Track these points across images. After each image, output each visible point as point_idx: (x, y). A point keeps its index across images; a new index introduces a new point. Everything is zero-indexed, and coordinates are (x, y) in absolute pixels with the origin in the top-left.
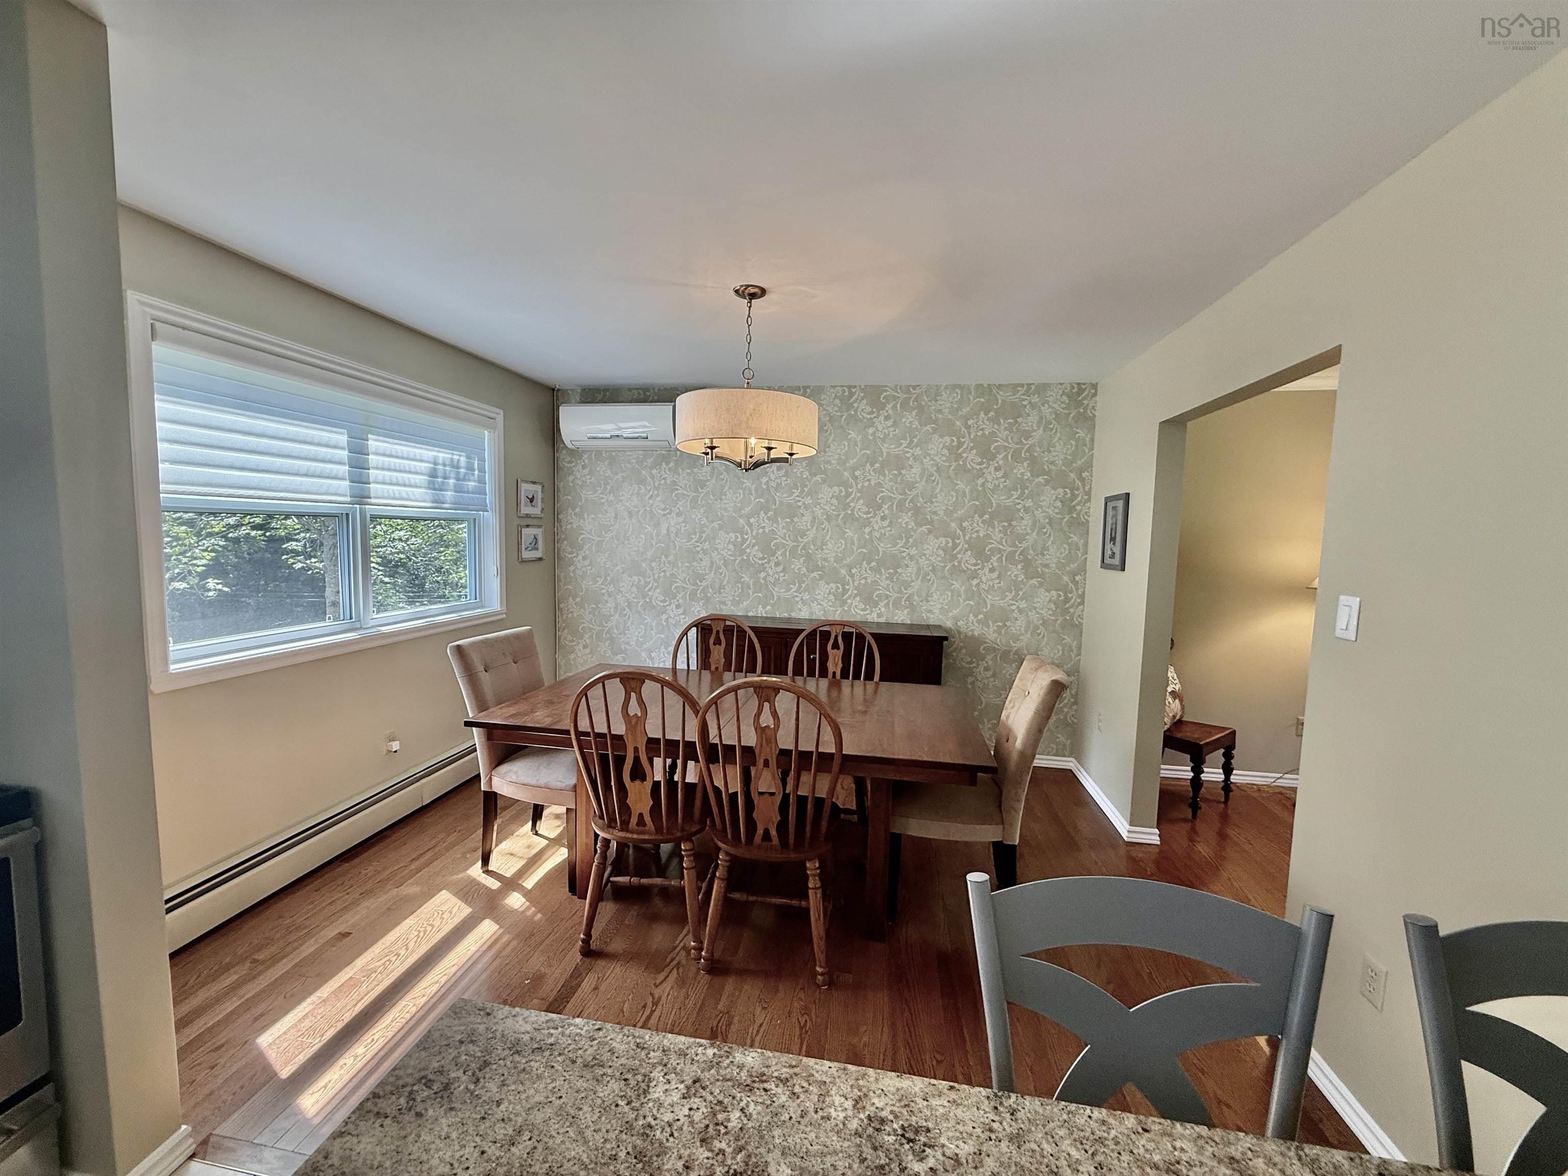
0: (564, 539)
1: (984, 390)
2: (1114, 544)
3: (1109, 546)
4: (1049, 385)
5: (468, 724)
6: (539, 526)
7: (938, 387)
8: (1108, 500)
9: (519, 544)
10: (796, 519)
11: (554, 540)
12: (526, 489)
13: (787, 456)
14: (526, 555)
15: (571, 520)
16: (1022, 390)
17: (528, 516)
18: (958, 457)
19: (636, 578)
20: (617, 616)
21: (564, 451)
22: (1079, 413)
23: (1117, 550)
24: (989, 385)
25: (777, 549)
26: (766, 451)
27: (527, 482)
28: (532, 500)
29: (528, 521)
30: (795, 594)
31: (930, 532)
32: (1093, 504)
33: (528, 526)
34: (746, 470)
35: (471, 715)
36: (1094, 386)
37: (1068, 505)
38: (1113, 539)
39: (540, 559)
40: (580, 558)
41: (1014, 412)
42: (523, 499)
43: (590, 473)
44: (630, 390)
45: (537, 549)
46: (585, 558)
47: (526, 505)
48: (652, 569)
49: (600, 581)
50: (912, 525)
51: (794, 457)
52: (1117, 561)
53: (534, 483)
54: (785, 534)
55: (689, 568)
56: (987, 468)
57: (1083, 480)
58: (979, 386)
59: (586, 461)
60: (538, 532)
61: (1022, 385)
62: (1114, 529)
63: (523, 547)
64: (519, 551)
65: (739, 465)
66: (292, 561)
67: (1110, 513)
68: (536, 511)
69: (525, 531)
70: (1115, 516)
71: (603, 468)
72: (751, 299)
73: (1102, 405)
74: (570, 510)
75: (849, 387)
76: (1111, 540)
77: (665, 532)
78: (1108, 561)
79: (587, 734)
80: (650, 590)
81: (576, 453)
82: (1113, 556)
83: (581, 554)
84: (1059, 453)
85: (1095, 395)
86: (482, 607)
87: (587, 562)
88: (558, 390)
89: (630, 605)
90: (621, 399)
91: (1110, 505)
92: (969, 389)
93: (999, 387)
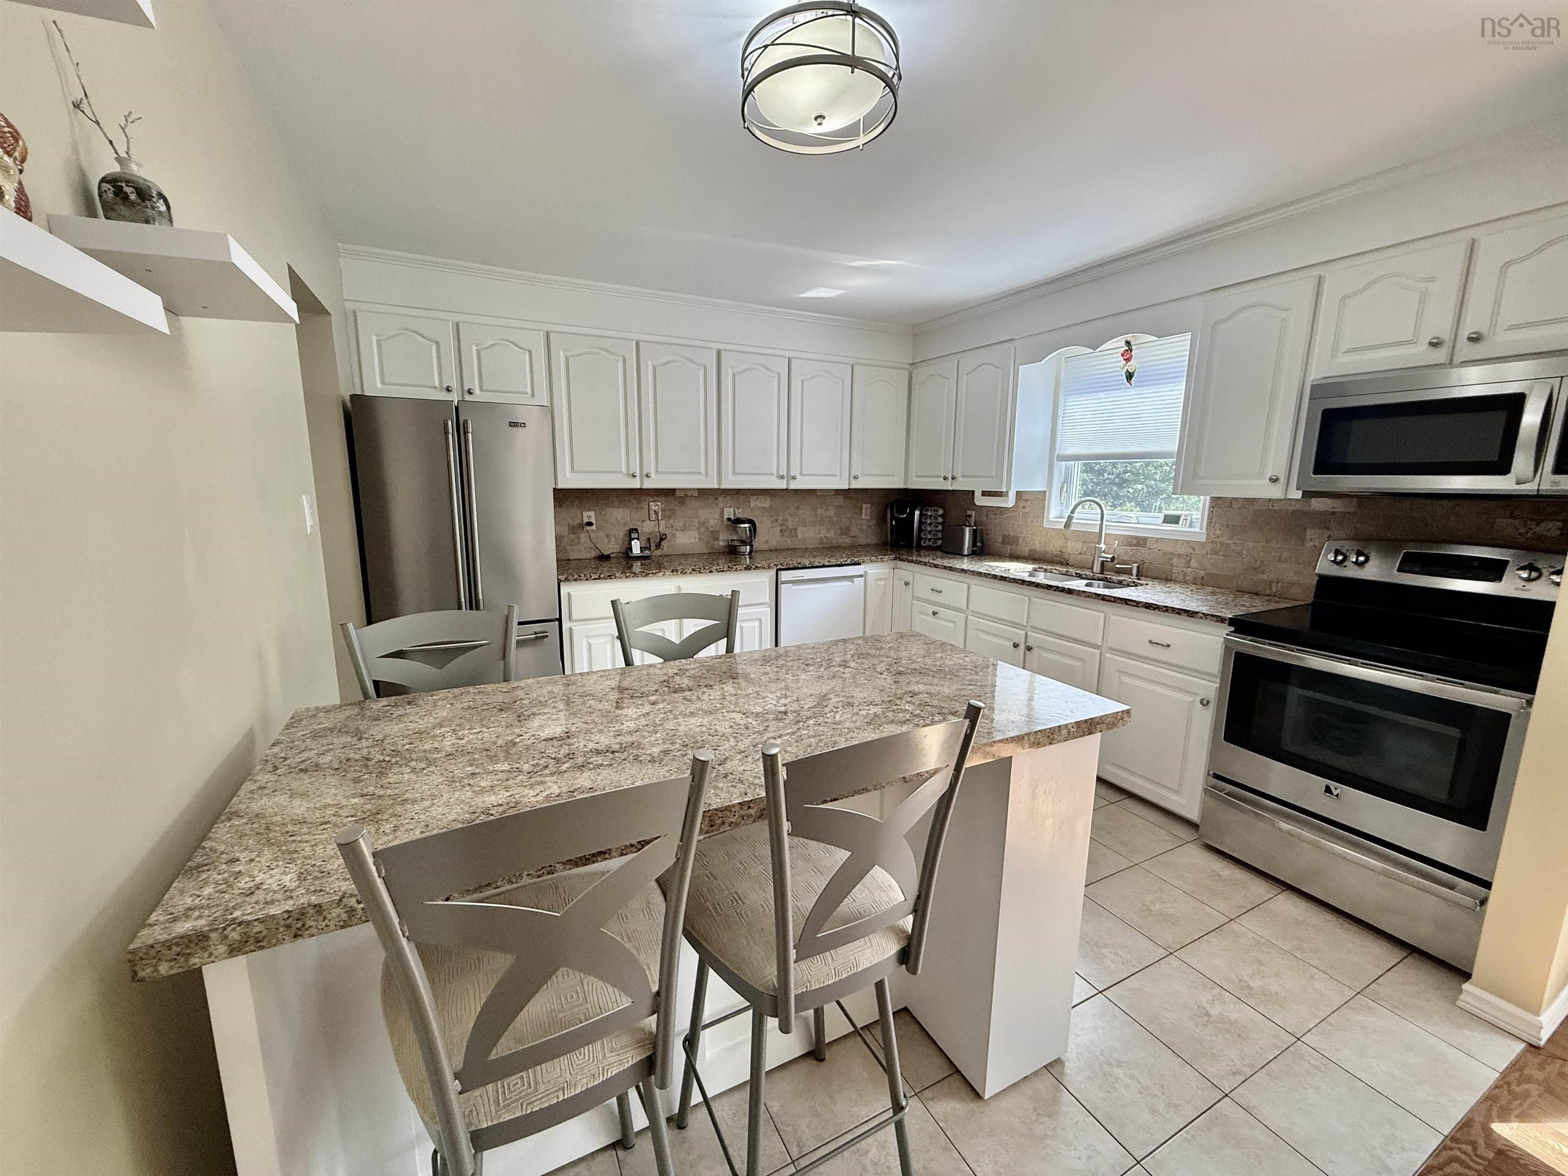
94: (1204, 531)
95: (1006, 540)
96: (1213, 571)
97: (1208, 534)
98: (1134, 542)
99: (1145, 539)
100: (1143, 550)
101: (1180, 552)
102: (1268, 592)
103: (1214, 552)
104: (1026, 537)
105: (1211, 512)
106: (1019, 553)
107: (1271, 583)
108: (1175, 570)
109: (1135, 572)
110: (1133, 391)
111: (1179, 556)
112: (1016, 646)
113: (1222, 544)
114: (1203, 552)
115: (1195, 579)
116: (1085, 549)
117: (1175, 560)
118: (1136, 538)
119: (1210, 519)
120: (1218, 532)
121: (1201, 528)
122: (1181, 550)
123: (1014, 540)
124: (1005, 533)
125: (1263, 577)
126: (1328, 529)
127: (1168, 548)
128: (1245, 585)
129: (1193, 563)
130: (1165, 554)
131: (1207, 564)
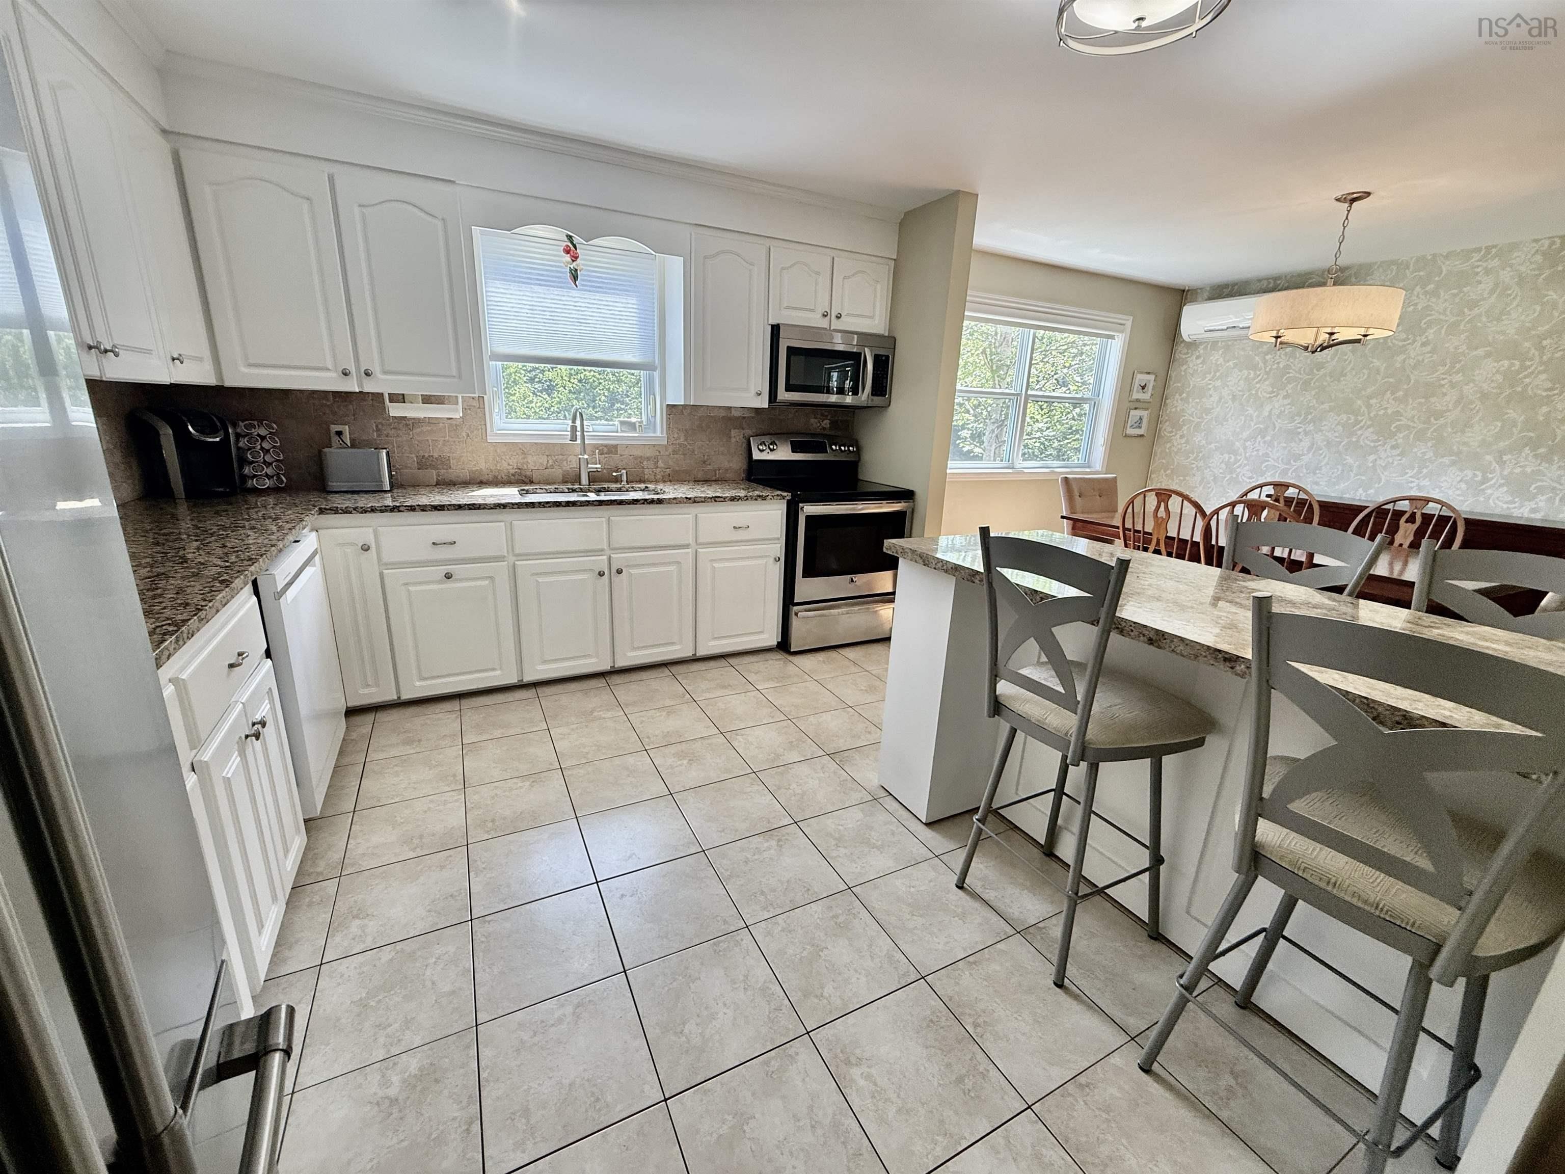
0: (1166, 421)
5: (1063, 517)
6: (1146, 409)
9: (1126, 422)
11: (1156, 422)
12: (1141, 378)
13: (1361, 337)
14: (1130, 431)
15: (1176, 404)
17: (1138, 400)
19: (1226, 456)
20: (1201, 488)
21: (1182, 345)
26: (1328, 336)
27: (1141, 373)
28: (1143, 388)
29: (1138, 405)
30: (1411, 479)
33: (1136, 408)
34: (1313, 352)
35: (1064, 514)
39: (1142, 436)
40: (1178, 436)
42: (1136, 386)
43: (1203, 363)
44: (1259, 281)
45: (1140, 427)
46: (1182, 437)
47: (1138, 392)
48: (1245, 448)
49: (1192, 457)
51: (1368, 338)
53: (1149, 373)
55: (1285, 448)
59: (1202, 352)
60: (1145, 414)
63: (1129, 424)
64: (1125, 427)
65: (1306, 348)
66: (961, 445)
68: (1146, 396)
69: (1133, 412)
71: (1216, 357)
72: (1351, 204)
74: (1177, 396)
77: (1267, 414)
79: (1129, 530)
80: (1238, 467)
81: (1193, 345)
83: (1180, 433)
86: (1089, 467)
87: (1183, 441)
88: (1188, 291)
89: (1215, 479)
90: (1248, 291)
94: (665, 435)
95: (424, 463)
96: (677, 469)
97: (668, 438)
98: (606, 450)
99: (616, 447)
100: (616, 457)
101: (648, 455)
102: (714, 478)
103: (675, 452)
104: (461, 457)
105: (668, 419)
106: (454, 479)
107: (715, 471)
108: (646, 471)
109: (624, 478)
110: (574, 293)
111: (648, 459)
112: (601, 574)
113: (680, 445)
114: (667, 453)
115: (663, 477)
116: (551, 462)
117: (645, 463)
118: (606, 446)
119: (668, 424)
120: (676, 436)
121: (662, 432)
122: (649, 453)
123: (444, 462)
124: (421, 453)
125: (709, 467)
126: (743, 429)
127: (638, 453)
128: (700, 476)
129: (660, 464)
130: (636, 458)
131: (671, 463)
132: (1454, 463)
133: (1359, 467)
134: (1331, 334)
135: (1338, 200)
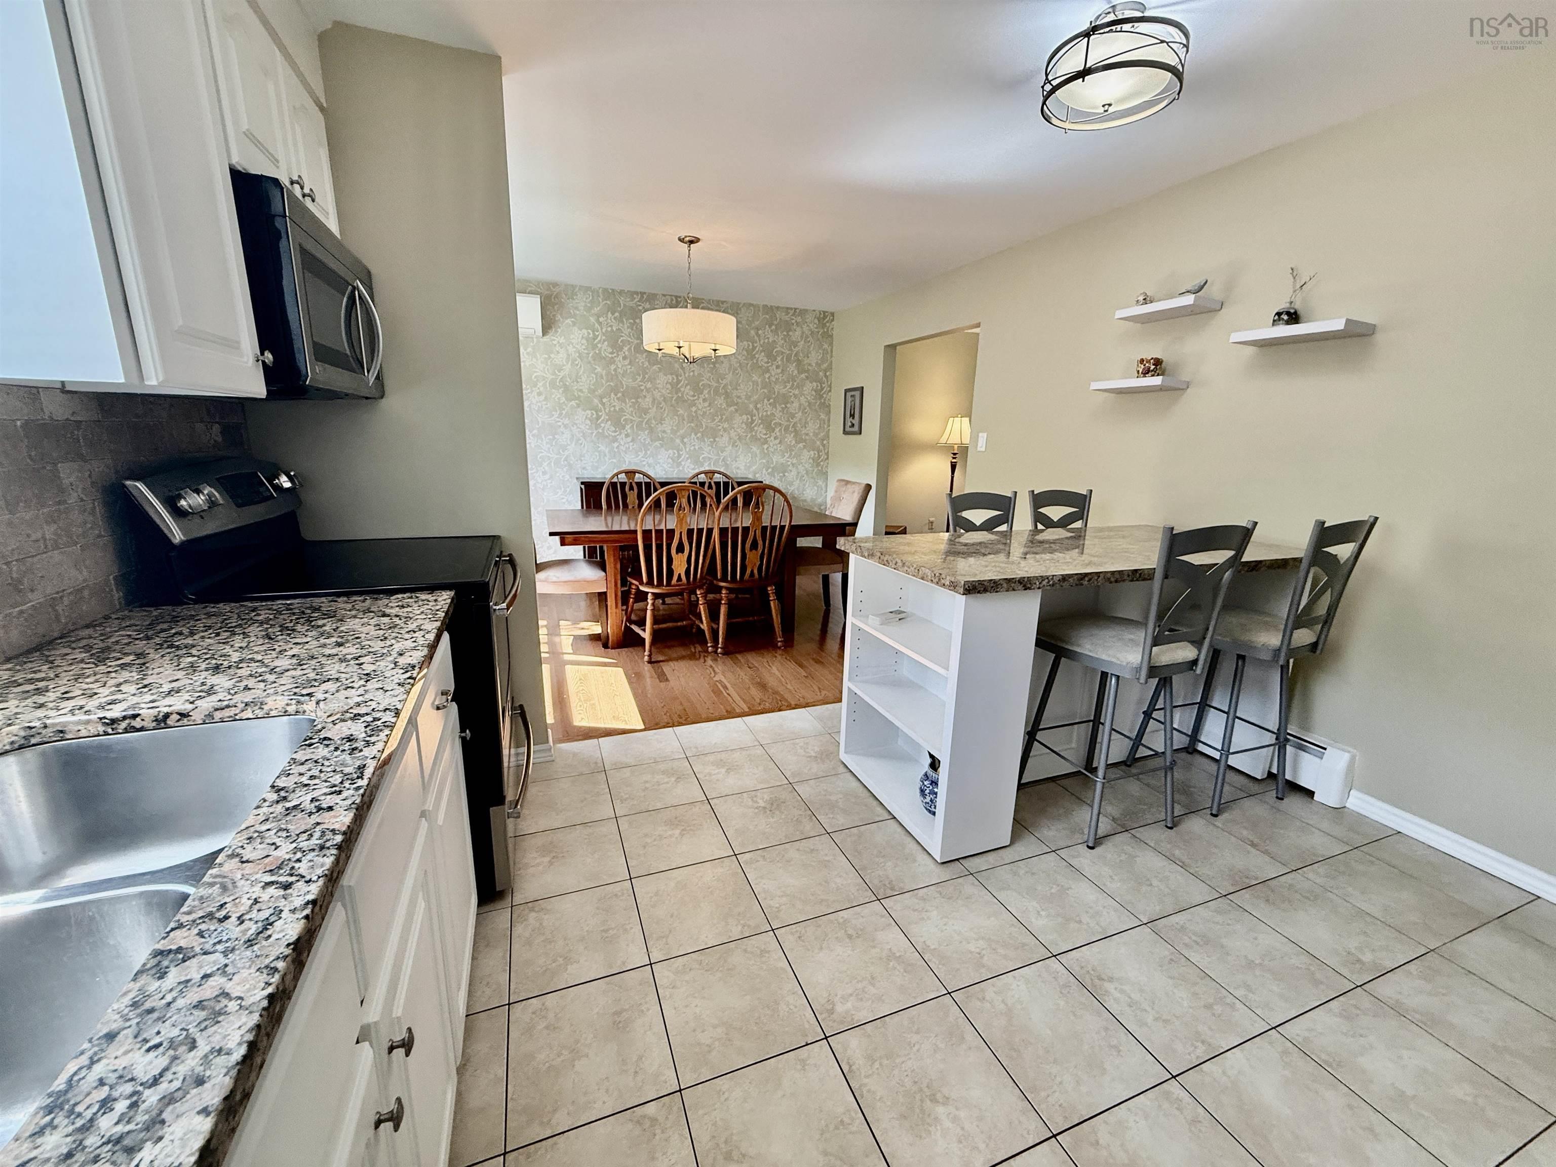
1: (770, 310)
2: (853, 418)
3: (849, 420)
4: (807, 310)
7: (739, 304)
8: (846, 391)
10: (639, 400)
16: (792, 312)
18: (753, 357)
22: (824, 332)
23: (856, 421)
24: (771, 306)
25: (626, 423)
31: (736, 410)
32: (833, 394)
36: (833, 314)
37: (819, 394)
38: (852, 416)
41: (788, 327)
50: (724, 405)
52: (856, 428)
54: (632, 412)
56: (771, 366)
57: (826, 377)
58: (765, 306)
61: (791, 309)
62: (853, 408)
67: (849, 399)
70: (854, 401)
73: (837, 328)
75: (676, 297)
76: (851, 416)
78: (848, 429)
82: (853, 425)
84: (814, 357)
85: (833, 320)
91: (849, 394)
92: (759, 307)
93: (778, 308)
132: (662, 446)
133: (609, 452)
134: (715, 350)
135: (681, 240)
